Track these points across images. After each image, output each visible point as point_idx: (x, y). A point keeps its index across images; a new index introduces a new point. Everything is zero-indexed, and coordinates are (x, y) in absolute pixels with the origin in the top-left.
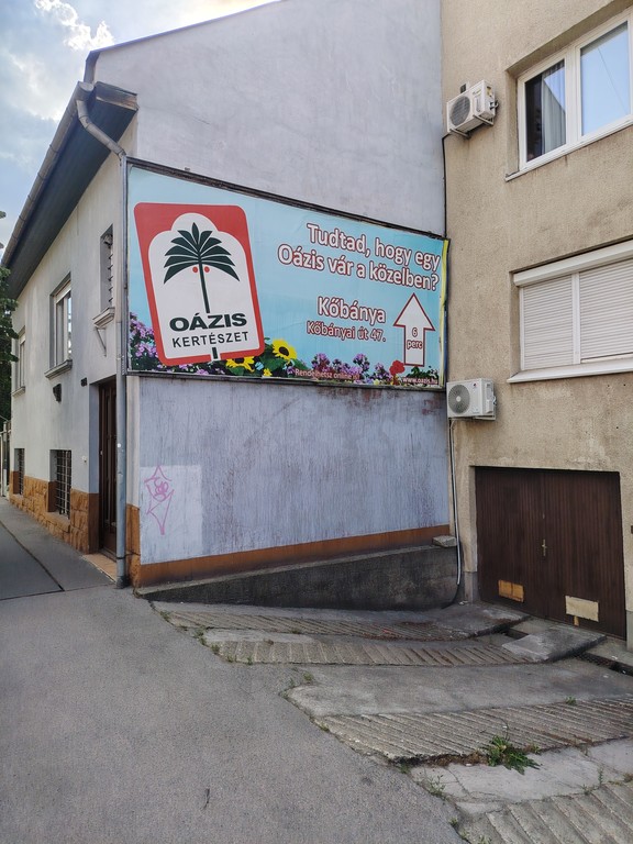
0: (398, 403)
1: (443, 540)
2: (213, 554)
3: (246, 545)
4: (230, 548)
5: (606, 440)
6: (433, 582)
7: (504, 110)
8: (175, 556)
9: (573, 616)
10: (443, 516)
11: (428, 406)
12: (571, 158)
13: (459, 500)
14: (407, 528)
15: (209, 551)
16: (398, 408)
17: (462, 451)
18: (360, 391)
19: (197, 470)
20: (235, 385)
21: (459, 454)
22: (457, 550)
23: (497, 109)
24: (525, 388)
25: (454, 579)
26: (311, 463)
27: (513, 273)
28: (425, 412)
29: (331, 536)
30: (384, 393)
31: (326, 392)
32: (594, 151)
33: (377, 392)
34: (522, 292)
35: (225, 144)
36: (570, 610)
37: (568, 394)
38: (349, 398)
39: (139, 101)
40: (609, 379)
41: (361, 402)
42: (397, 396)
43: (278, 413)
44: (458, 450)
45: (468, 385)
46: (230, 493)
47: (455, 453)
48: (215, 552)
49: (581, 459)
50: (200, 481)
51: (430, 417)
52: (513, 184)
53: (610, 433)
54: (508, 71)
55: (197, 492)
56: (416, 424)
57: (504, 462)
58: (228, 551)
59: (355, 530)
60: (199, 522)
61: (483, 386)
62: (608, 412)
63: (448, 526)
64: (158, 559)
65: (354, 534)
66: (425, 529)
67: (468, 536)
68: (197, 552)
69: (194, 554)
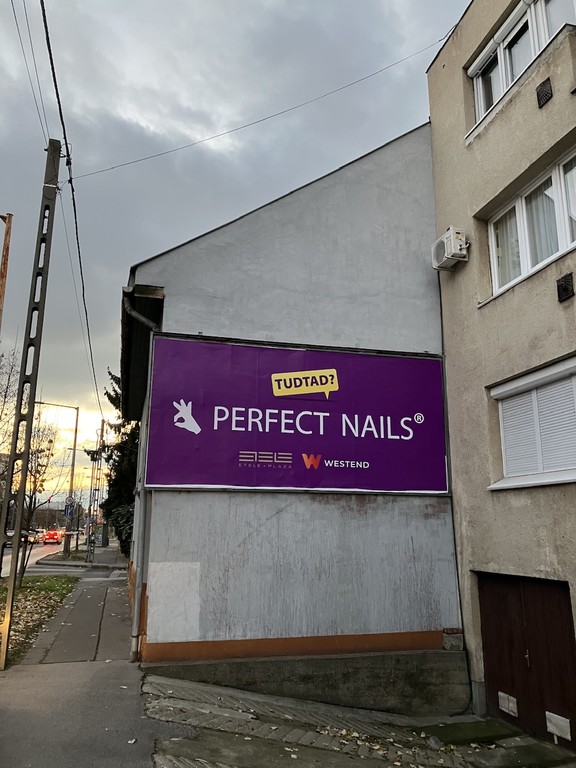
0: (397, 508)
2: (208, 639)
3: (238, 635)
4: (224, 636)
5: (557, 549)
7: (475, 249)
8: (176, 640)
9: (552, 735)
11: (430, 510)
12: (516, 289)
13: (465, 605)
14: (408, 630)
15: (205, 637)
16: (397, 512)
17: (464, 556)
18: (353, 497)
19: (197, 566)
20: (233, 495)
21: (462, 559)
23: (468, 249)
24: (501, 495)
26: (303, 563)
27: (489, 388)
28: (427, 516)
29: (322, 633)
30: (380, 499)
31: (318, 498)
32: (529, 285)
33: (372, 497)
34: (500, 405)
35: (231, 310)
36: (551, 728)
37: (529, 502)
38: (343, 503)
39: (165, 292)
40: (553, 489)
41: (355, 507)
43: (271, 517)
44: (461, 554)
46: (225, 588)
47: (459, 557)
48: (210, 638)
49: (542, 568)
50: (199, 576)
51: (433, 521)
52: (483, 310)
53: (558, 543)
54: (475, 217)
55: (196, 585)
56: (417, 528)
57: (492, 568)
58: (221, 639)
59: (349, 628)
60: (197, 610)
62: (556, 522)
64: (161, 639)
65: (347, 632)
66: (429, 633)
68: (194, 636)
69: (191, 639)
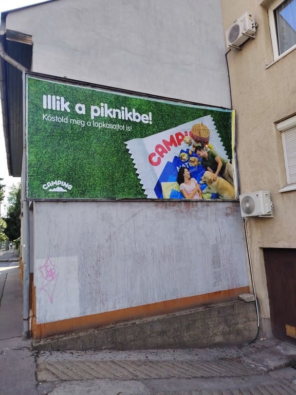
0: (209, 210)
1: (245, 297)
6: (240, 326)
10: (244, 281)
11: (229, 211)
13: (254, 270)
14: (221, 290)
17: (253, 238)
18: (183, 203)
21: (251, 241)
22: (256, 303)
25: (255, 323)
26: (153, 251)
27: (277, 123)
28: (227, 215)
30: (199, 204)
31: (160, 205)
33: (195, 203)
34: (283, 135)
35: (89, 62)
38: (176, 208)
41: (184, 210)
42: (208, 205)
44: (251, 238)
45: (253, 196)
47: (249, 240)
48: (88, 313)
50: (77, 266)
51: (231, 218)
54: (261, 4)
55: (75, 273)
56: (222, 223)
60: (77, 293)
61: (263, 196)
63: (248, 287)
67: (263, 293)
68: (75, 313)
69: (73, 316)
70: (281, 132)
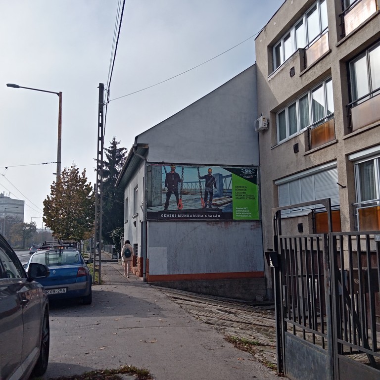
2: (170, 274)
3: (181, 272)
4: (176, 273)
7: (271, 125)
8: (159, 274)
11: (253, 227)
14: (244, 271)
17: (265, 244)
18: (223, 223)
19: (166, 248)
25: (263, 291)
26: (204, 247)
27: (274, 181)
29: (212, 272)
30: (234, 223)
31: (210, 224)
33: (231, 223)
34: (278, 187)
35: (174, 151)
38: (219, 225)
39: (149, 145)
41: (224, 226)
42: (239, 224)
43: (192, 231)
46: (176, 256)
50: (166, 252)
51: (254, 231)
52: (273, 150)
54: (271, 112)
56: (248, 234)
60: (166, 264)
64: (154, 274)
65: (221, 272)
66: (252, 272)
69: (165, 274)
70: (277, 185)
